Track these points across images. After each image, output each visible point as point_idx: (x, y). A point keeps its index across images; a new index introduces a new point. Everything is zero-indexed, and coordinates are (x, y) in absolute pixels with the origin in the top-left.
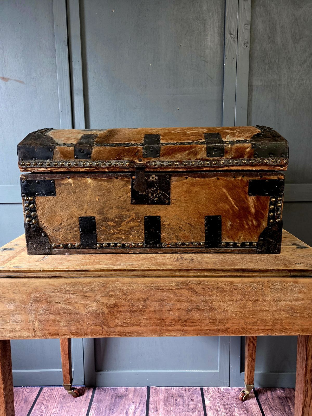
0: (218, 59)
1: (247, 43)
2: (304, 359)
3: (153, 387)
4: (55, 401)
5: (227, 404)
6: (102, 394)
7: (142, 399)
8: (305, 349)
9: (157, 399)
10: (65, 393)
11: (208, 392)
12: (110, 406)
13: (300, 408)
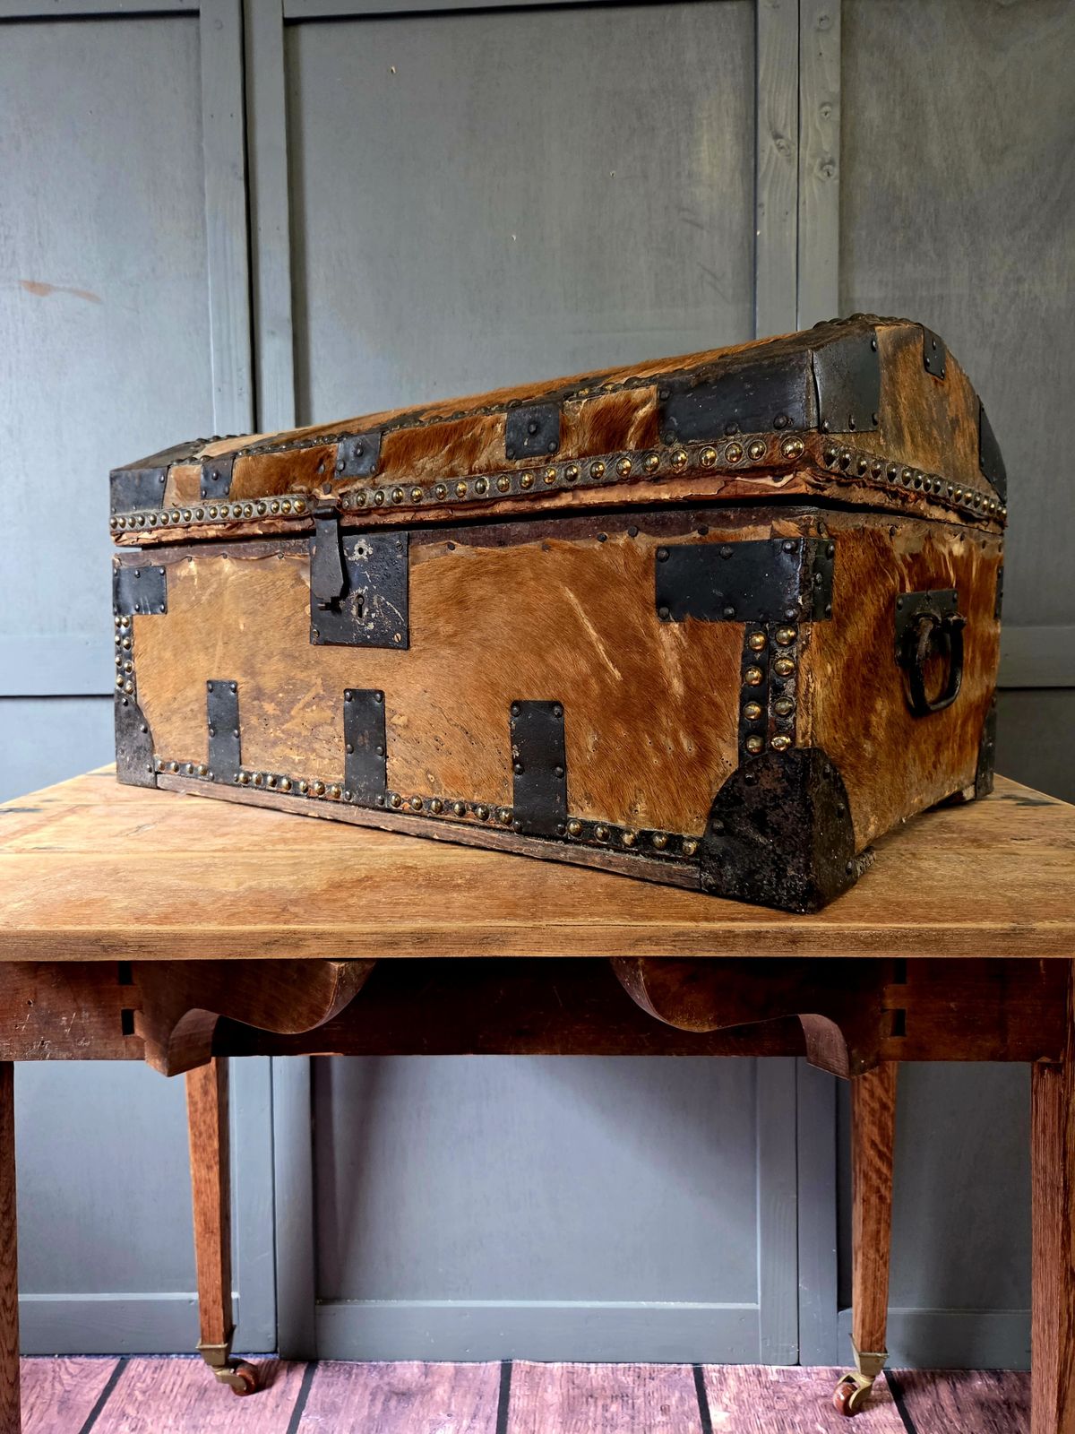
0: (736, 216)
1: (831, 162)
2: (1058, 1188)
3: (522, 1362)
4: (168, 1408)
5: (789, 1426)
6: (340, 1385)
7: (481, 1404)
8: (1058, 1151)
9: (537, 1404)
10: (204, 1380)
11: (721, 1383)
12: (364, 1426)
13: (1051, 1381)
